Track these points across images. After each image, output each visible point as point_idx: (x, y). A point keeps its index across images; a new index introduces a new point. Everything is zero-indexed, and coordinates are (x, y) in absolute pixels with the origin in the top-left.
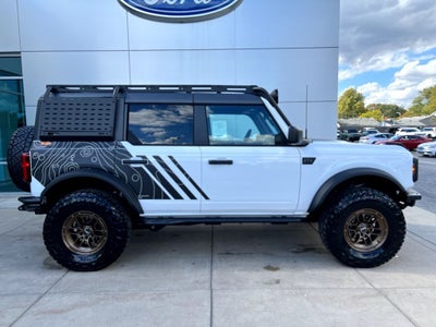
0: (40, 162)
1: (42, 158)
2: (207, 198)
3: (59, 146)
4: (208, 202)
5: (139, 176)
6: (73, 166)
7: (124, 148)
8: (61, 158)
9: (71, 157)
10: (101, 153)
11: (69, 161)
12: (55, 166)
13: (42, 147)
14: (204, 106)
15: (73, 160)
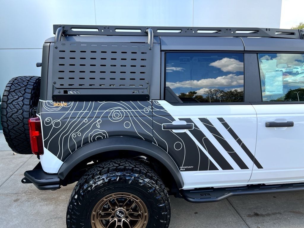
0: (55, 130)
1: (57, 124)
2: (259, 166)
3: (79, 109)
4: (260, 170)
5: (183, 144)
6: (100, 134)
7: (163, 108)
8: (84, 124)
9: (97, 123)
10: (136, 116)
11: (95, 127)
12: (77, 134)
13: (55, 109)
14: (256, 54)
15: (99, 127)
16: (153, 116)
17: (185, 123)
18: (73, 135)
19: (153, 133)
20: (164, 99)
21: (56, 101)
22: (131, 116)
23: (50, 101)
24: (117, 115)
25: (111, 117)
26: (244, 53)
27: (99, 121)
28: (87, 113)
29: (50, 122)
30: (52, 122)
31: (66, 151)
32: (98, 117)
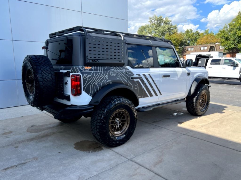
2: (161, 94)
3: (97, 70)
4: (161, 96)
6: (108, 82)
7: (129, 70)
8: (101, 77)
9: (106, 77)
10: (120, 73)
11: (106, 79)
12: (98, 82)
13: (87, 70)
14: (155, 48)
15: (107, 78)
16: (126, 73)
17: (138, 76)
18: (97, 83)
19: (127, 81)
20: (129, 66)
21: (86, 66)
22: (119, 73)
23: (83, 66)
24: (113, 73)
25: (111, 74)
26: (152, 47)
27: (107, 76)
28: (101, 72)
29: (86, 76)
30: (87, 77)
31: (94, 91)
32: (106, 74)
